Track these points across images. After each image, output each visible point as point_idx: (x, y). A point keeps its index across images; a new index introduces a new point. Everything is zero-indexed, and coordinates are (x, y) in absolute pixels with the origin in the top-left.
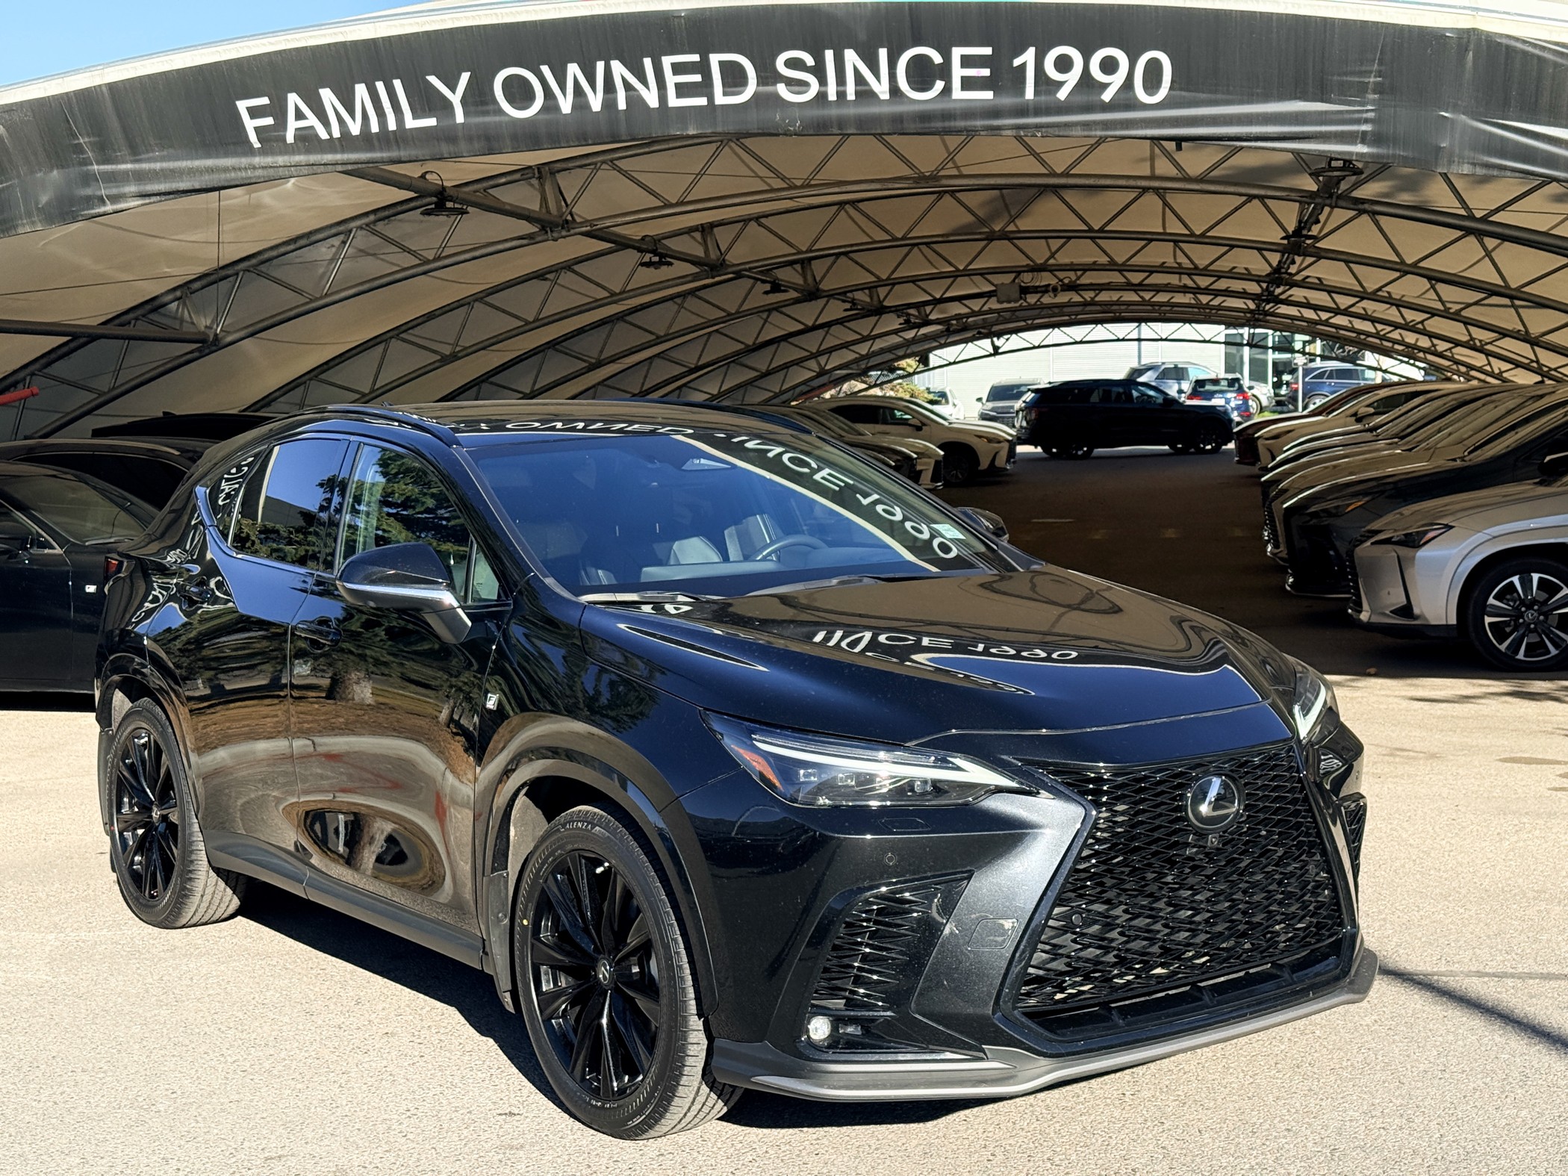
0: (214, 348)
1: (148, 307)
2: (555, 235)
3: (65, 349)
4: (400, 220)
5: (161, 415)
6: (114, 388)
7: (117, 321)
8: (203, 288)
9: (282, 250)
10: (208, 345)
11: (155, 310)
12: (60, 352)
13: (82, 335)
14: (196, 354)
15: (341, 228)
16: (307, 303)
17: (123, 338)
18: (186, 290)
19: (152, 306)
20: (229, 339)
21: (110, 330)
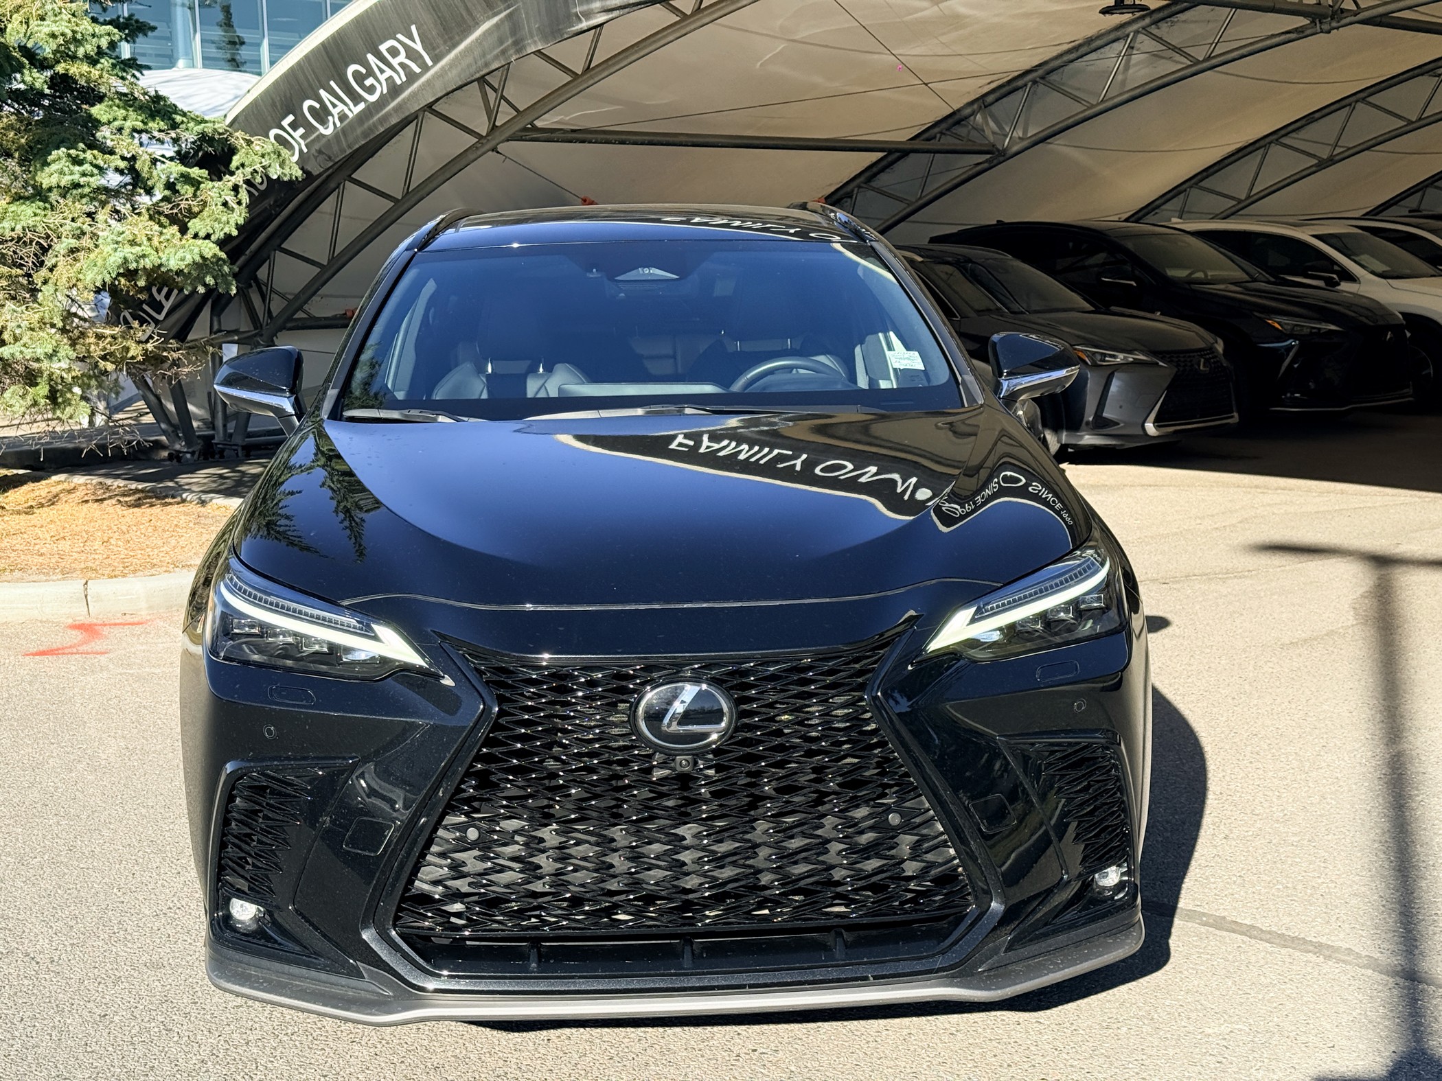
0: (1001, 159)
1: (950, 121)
2: (1325, 27)
3: (884, 163)
4: (1185, 21)
5: (995, 222)
6: (920, 198)
7: (926, 136)
8: (997, 100)
9: (1066, 58)
10: (997, 156)
11: (958, 123)
12: (880, 166)
13: (897, 150)
14: (986, 165)
15: (1119, 34)
16: (1085, 111)
17: (928, 151)
18: (983, 103)
19: (955, 120)
20: (1015, 149)
21: (918, 145)
